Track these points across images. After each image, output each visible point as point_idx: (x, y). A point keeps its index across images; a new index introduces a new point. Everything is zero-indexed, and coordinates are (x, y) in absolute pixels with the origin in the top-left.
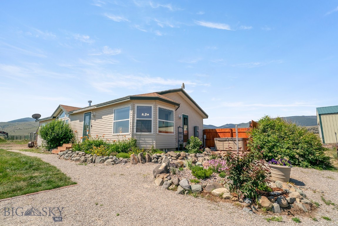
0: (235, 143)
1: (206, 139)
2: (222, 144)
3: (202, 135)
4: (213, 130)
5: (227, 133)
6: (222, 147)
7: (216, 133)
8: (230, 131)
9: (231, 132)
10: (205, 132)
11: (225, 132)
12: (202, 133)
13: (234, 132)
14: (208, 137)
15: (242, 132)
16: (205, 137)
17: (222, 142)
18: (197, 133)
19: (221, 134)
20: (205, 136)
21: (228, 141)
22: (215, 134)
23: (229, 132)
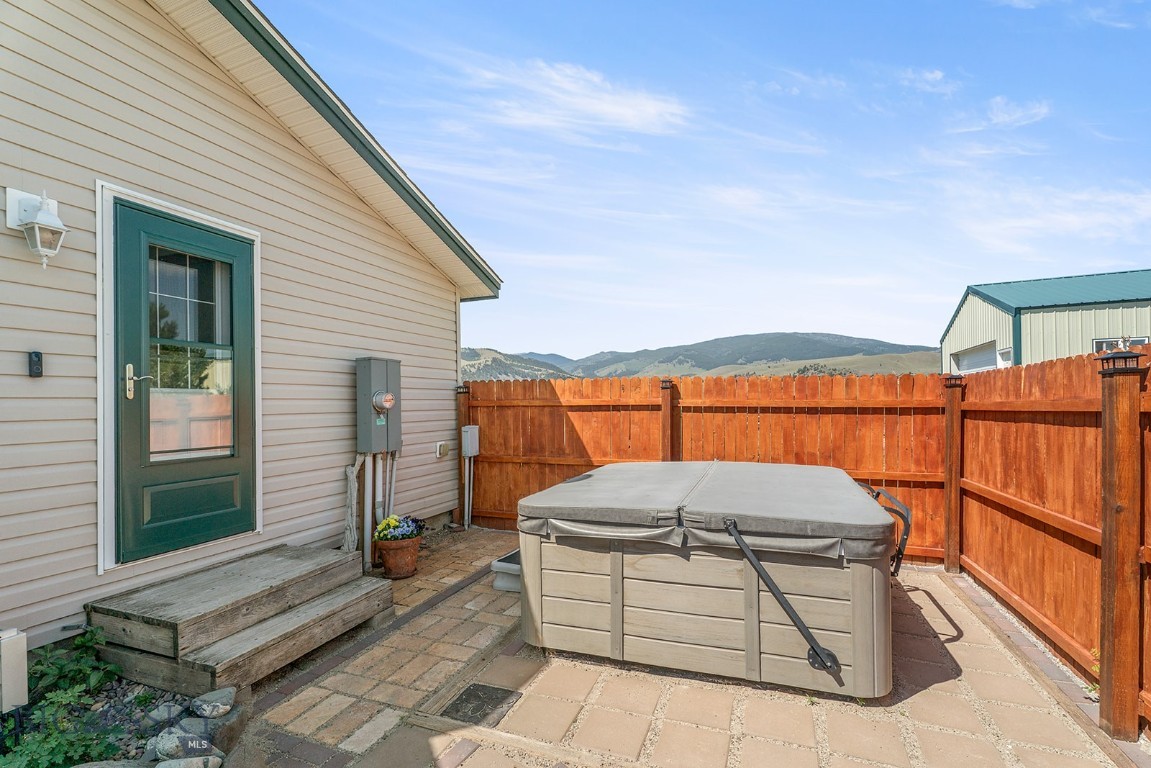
0: (773, 588)
1: (476, 460)
2: (603, 587)
3: (453, 424)
4: (528, 386)
5: (636, 415)
6: (604, 617)
7: (551, 414)
8: (659, 401)
9: (666, 410)
10: (469, 402)
11: (616, 408)
12: (452, 414)
13: (687, 409)
14: (491, 443)
15: (753, 410)
16: (471, 446)
17: (605, 561)
18: (381, 421)
19: (587, 422)
20: (471, 435)
21: (684, 552)
22: (546, 420)
23: (657, 408)
